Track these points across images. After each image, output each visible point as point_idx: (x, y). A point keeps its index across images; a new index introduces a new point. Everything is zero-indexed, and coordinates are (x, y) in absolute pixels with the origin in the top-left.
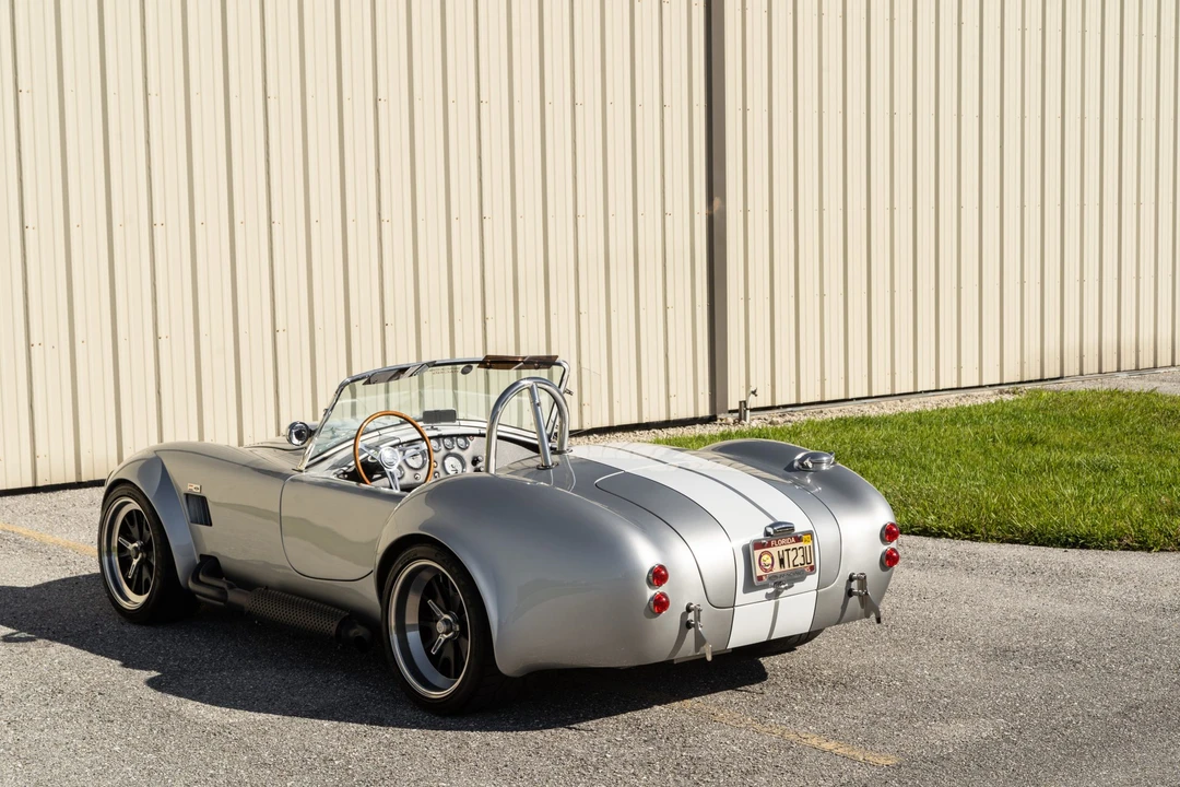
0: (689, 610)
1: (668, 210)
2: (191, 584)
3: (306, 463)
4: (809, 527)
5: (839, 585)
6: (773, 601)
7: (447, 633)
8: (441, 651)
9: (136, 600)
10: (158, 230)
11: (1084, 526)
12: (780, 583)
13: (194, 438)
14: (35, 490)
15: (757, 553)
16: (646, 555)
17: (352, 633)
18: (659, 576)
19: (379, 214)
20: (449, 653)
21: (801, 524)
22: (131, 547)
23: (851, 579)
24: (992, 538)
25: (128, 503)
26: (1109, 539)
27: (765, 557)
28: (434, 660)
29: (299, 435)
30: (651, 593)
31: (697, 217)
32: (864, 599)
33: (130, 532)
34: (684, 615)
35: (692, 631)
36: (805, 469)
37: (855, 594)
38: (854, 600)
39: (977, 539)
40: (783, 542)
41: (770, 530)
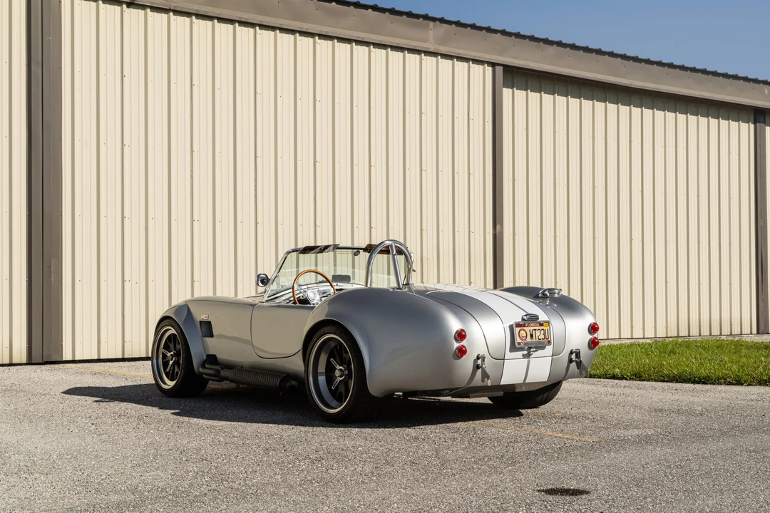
0: (478, 358)
1: (472, 230)
2: (200, 370)
3: (266, 299)
4: (546, 319)
5: (564, 356)
6: (527, 360)
7: (341, 377)
8: (337, 388)
9: (170, 384)
10: (196, 223)
11: (703, 373)
12: (530, 348)
13: (211, 294)
14: (123, 360)
15: (517, 330)
16: (454, 324)
17: (288, 385)
18: (461, 335)
19: (315, 222)
20: (342, 389)
21: (543, 317)
22: (169, 354)
23: (571, 353)
24: (652, 380)
25: (169, 330)
26: (719, 379)
27: (522, 332)
28: (333, 393)
29: (263, 282)
30: (456, 345)
31: (487, 235)
32: (579, 364)
33: (169, 347)
34: (475, 361)
35: (480, 370)
36: (545, 296)
37: (574, 361)
38: (573, 365)
39: (643, 380)
40: (532, 325)
41: (525, 317)
